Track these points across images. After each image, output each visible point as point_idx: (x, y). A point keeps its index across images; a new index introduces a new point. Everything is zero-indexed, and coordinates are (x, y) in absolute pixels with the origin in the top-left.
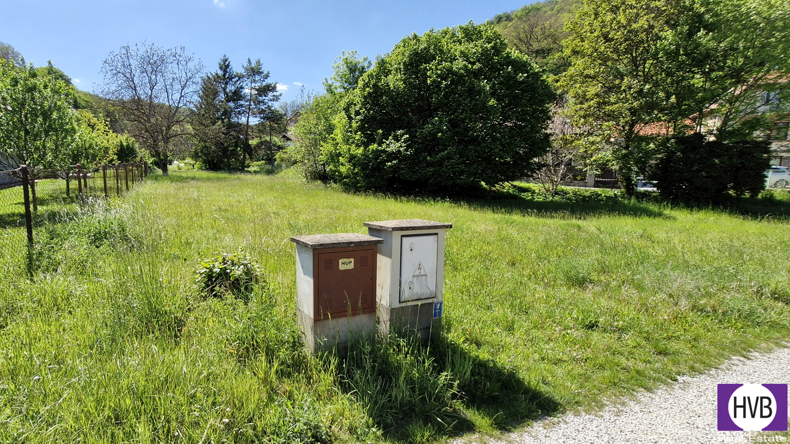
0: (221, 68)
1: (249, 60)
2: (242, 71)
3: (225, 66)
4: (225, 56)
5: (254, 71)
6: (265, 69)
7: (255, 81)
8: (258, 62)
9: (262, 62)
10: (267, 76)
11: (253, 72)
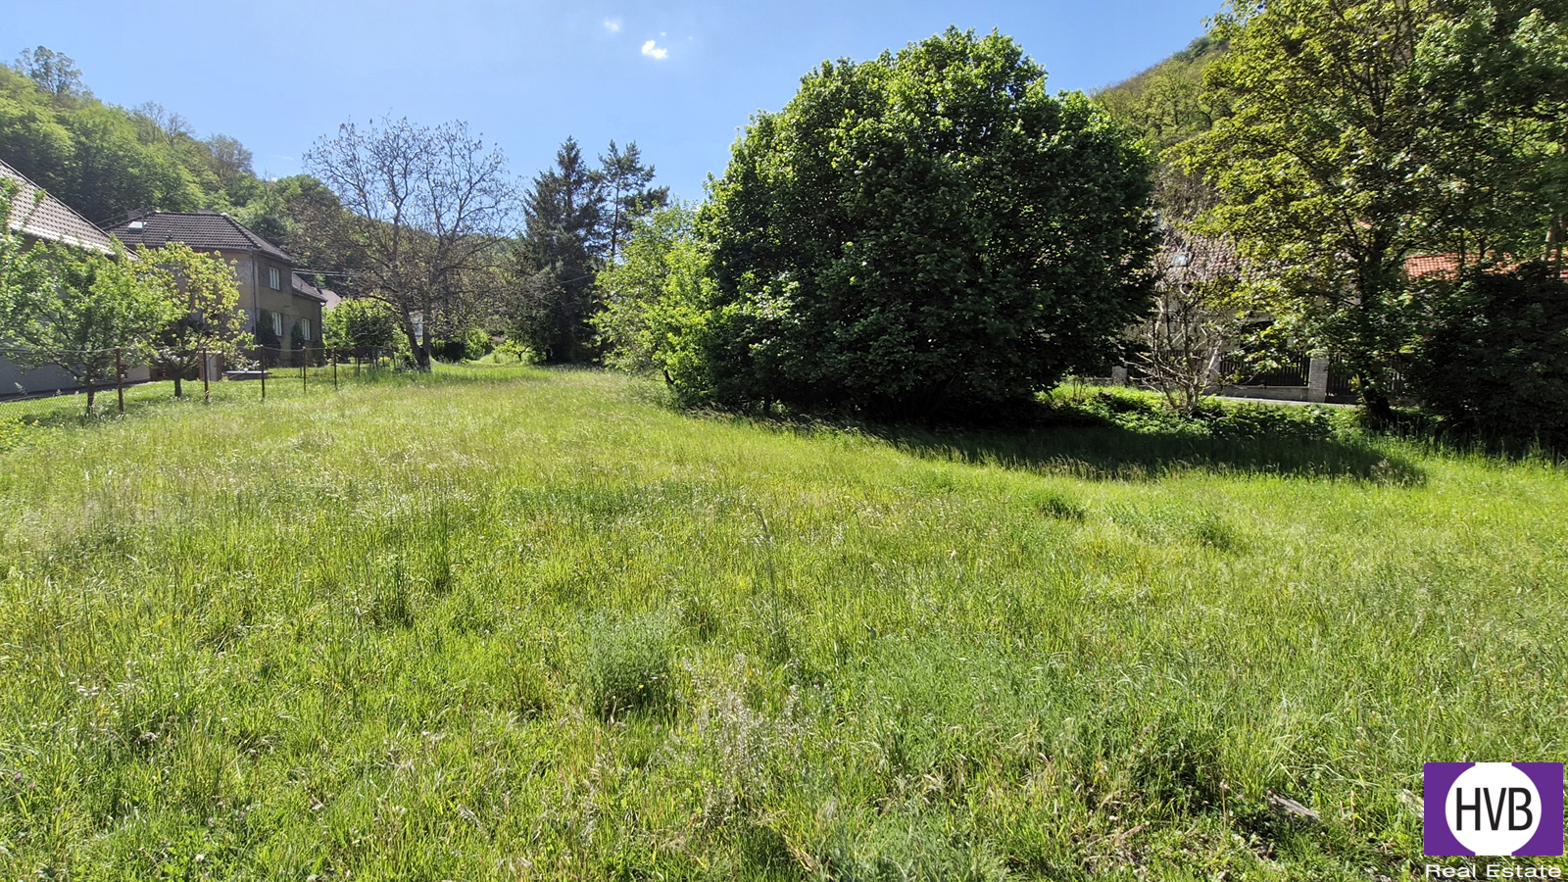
0: (561, 163)
1: (613, 146)
2: (600, 168)
3: (570, 160)
4: (570, 139)
5: (625, 167)
6: (644, 162)
7: (627, 186)
8: (632, 149)
9: (638, 148)
10: (649, 176)
11: (621, 168)
